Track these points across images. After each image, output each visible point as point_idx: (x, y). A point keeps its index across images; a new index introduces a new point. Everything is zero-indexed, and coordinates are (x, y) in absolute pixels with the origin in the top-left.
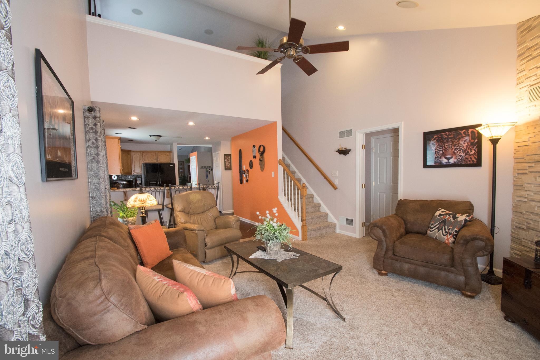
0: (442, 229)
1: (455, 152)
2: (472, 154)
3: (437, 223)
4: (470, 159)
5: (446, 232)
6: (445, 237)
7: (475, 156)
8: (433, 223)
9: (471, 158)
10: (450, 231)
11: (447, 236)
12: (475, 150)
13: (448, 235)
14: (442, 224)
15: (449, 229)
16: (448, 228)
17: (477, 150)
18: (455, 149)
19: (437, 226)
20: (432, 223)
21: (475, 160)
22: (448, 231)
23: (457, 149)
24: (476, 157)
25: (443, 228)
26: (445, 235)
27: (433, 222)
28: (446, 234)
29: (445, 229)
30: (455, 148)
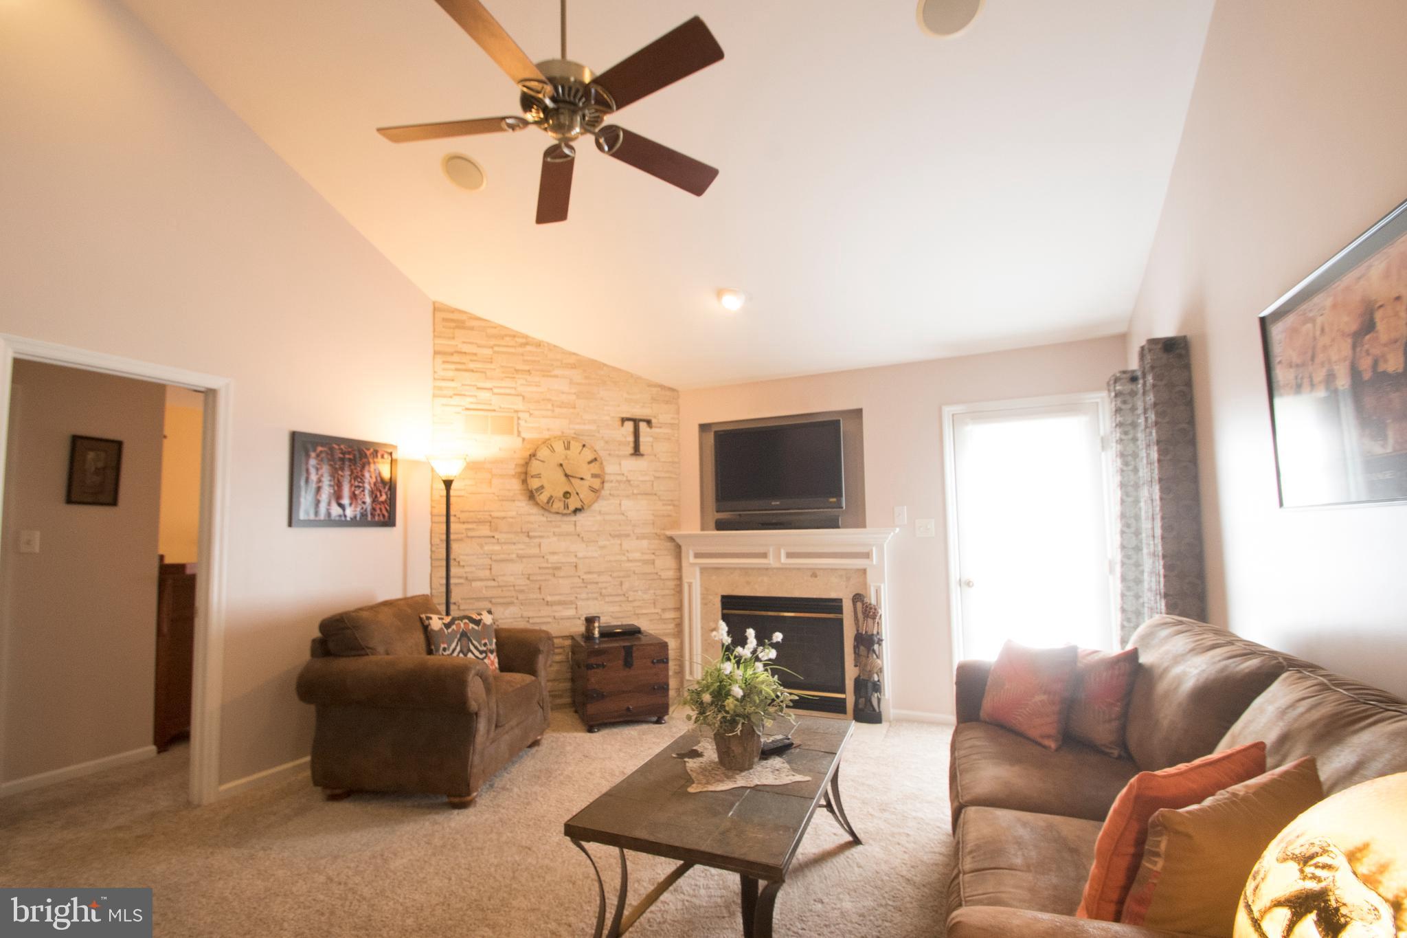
0: (470, 650)
1: (357, 492)
2: (383, 502)
3: (453, 641)
4: (378, 512)
5: (481, 652)
6: (486, 661)
7: (386, 506)
8: (446, 646)
9: (381, 509)
10: (489, 647)
11: (489, 658)
12: (387, 495)
13: (489, 654)
14: (465, 640)
15: (485, 645)
16: (480, 643)
17: (389, 493)
18: (356, 487)
19: (458, 649)
20: (442, 646)
21: (386, 514)
22: (484, 649)
23: (359, 487)
24: (388, 508)
25: (472, 648)
26: (485, 658)
27: (443, 643)
28: (484, 655)
29: (476, 648)
30: (356, 484)
